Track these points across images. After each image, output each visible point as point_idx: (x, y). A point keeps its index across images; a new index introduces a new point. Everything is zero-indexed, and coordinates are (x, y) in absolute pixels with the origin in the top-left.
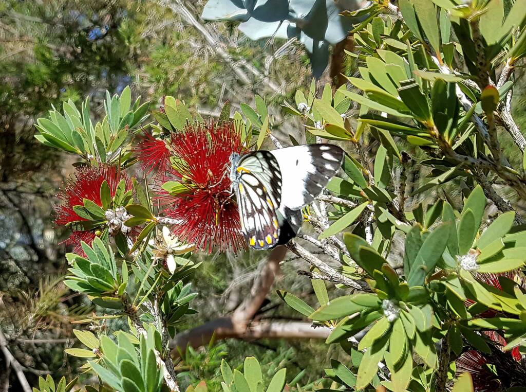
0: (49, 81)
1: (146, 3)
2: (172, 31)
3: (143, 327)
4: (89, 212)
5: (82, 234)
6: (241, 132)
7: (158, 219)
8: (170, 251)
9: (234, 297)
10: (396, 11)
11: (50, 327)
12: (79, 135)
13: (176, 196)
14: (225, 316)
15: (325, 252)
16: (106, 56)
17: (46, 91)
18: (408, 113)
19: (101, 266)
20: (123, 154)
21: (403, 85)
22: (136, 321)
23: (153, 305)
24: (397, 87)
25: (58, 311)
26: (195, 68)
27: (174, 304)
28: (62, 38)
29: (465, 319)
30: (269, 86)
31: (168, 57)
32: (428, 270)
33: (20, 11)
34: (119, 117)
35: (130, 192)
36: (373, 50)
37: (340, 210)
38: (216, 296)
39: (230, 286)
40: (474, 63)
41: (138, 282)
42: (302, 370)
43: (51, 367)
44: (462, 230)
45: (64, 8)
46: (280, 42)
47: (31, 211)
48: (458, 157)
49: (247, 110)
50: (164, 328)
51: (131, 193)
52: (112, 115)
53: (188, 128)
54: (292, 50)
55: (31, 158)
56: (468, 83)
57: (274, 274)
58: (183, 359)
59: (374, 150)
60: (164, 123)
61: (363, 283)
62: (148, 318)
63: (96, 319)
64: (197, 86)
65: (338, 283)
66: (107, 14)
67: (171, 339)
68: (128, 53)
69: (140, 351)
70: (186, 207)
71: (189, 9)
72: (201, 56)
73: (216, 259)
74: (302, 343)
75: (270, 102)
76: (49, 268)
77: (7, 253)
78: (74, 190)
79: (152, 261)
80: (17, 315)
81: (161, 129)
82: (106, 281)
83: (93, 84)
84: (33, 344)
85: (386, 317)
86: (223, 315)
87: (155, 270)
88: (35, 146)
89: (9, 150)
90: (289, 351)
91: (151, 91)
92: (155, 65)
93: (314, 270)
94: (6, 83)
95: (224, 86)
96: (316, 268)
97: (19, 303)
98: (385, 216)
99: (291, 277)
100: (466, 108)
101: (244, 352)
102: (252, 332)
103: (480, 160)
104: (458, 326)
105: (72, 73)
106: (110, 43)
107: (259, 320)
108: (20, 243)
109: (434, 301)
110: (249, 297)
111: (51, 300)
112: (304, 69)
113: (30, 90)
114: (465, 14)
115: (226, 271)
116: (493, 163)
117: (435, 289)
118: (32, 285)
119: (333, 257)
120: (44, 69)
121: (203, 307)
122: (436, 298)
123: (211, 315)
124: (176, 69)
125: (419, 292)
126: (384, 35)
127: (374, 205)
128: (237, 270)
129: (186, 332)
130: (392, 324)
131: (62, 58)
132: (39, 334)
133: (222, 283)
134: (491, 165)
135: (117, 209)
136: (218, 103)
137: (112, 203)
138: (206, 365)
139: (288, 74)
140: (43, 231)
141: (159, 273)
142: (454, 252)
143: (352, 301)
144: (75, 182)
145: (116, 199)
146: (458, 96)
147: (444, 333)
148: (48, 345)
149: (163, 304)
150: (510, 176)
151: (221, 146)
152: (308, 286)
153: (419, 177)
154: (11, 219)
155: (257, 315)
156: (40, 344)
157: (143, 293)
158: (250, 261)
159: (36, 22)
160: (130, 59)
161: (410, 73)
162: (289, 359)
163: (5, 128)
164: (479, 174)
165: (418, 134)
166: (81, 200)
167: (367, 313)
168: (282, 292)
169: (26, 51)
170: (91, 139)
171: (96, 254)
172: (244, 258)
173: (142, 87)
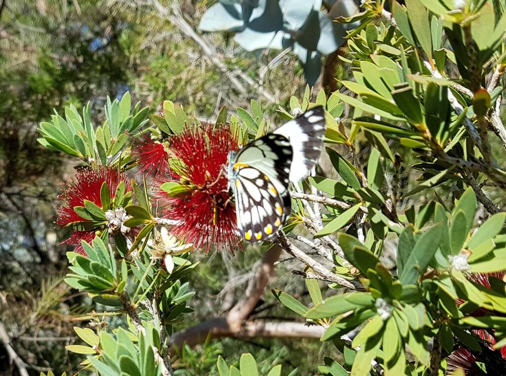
0: (52, 89)
1: (146, 15)
2: (170, 42)
3: (141, 324)
4: (89, 213)
5: (83, 235)
6: (237, 135)
7: (156, 219)
8: (168, 251)
9: (229, 298)
10: (389, 17)
11: (52, 325)
12: (81, 139)
13: (174, 196)
14: (220, 316)
15: (319, 253)
16: (107, 66)
17: (49, 99)
18: (401, 116)
19: (101, 264)
20: (123, 158)
21: (396, 88)
22: (135, 318)
23: (152, 303)
24: (390, 91)
25: (59, 310)
26: (193, 78)
27: (172, 303)
28: (64, 47)
29: (456, 317)
30: (263, 95)
31: (166, 67)
32: (421, 270)
33: (25, 22)
34: (119, 122)
35: (129, 193)
36: (367, 56)
37: (333, 212)
38: (212, 297)
39: (225, 288)
40: (466, 68)
41: (137, 281)
42: (295, 368)
43: (53, 364)
44: (453, 231)
45: (67, 20)
46: (274, 53)
47: (33, 215)
48: (450, 159)
49: (243, 115)
50: (162, 326)
51: (131, 194)
52: (112, 120)
53: (186, 130)
54: (286, 60)
55: (34, 163)
56: (458, 88)
57: (268, 275)
58: (180, 357)
59: (365, 157)
60: (163, 127)
61: (356, 282)
62: (146, 316)
63: (96, 316)
64: (194, 94)
65: (332, 282)
66: (108, 25)
67: (169, 336)
68: (128, 63)
69: (139, 348)
70: (185, 207)
71: (187, 21)
72: (198, 66)
73: (212, 262)
74: (294, 343)
75: (264, 111)
76: (51, 269)
77: (11, 255)
78: (75, 191)
79: (150, 260)
80: (19, 314)
81: (160, 133)
82: (106, 279)
83: (94, 93)
84: (35, 342)
85: (380, 315)
86: (219, 315)
87: (154, 270)
88: (38, 152)
89: (13, 155)
90: (282, 350)
91: (150, 99)
92: (154, 74)
93: (308, 270)
94: (11, 91)
95: (220, 95)
96: (310, 268)
97: (22, 303)
98: (379, 216)
99: (285, 278)
100: (457, 112)
101: (239, 350)
102: (246, 331)
103: (471, 162)
104: (449, 325)
105: (74, 82)
106: (110, 53)
107: (254, 320)
108: (23, 246)
109: (426, 300)
110: (243, 298)
111: (53, 299)
112: (297, 79)
113: (34, 98)
114: (458, 19)
115: (222, 272)
116: (483, 165)
117: (427, 289)
118: (35, 286)
119: (326, 257)
120: (47, 78)
121: (199, 307)
122: (428, 297)
123: (207, 315)
124: (174, 78)
125: (411, 292)
126: (377, 41)
127: (367, 206)
128: (232, 272)
129: (183, 331)
130: (385, 322)
131: (64, 67)
132: (41, 333)
133: (218, 284)
134: (482, 168)
135: (117, 210)
136: (214, 111)
137: (112, 205)
138: (201, 362)
139: (282, 84)
140: (46, 234)
141: (157, 272)
142: (446, 252)
143: (347, 300)
144: (77, 184)
145: (116, 201)
146: (450, 100)
147: (436, 331)
148: (50, 344)
149: (161, 303)
150: (501, 178)
151: (218, 148)
152: (300, 288)
153: (408, 184)
154: (14, 223)
155: (252, 315)
156: (42, 342)
157: (141, 292)
158: (245, 263)
159: (40, 33)
160: (130, 69)
161: (403, 77)
162: (282, 358)
163: (9, 134)
164: (469, 178)
165: (411, 137)
166: (82, 201)
167: (360, 312)
168: (277, 291)
169: (30, 60)
170: (92, 143)
171: (97, 253)
172: (239, 260)
173: (141, 96)
